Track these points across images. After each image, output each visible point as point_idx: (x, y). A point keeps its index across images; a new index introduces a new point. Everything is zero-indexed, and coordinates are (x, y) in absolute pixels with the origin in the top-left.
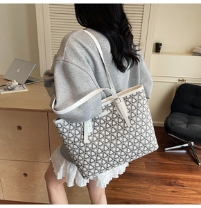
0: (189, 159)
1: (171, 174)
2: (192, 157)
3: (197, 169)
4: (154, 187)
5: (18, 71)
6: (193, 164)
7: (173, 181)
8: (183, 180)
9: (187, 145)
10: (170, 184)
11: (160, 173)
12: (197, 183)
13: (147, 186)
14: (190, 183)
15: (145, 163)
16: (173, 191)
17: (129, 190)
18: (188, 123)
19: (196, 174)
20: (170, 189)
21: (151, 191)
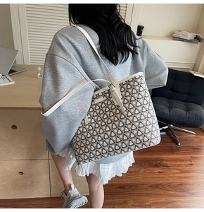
0: (170, 140)
1: (156, 156)
2: (172, 138)
3: (178, 150)
4: (143, 170)
6: (174, 145)
7: (159, 162)
8: (167, 160)
9: (167, 127)
10: (156, 166)
11: (147, 157)
12: (179, 163)
13: (137, 170)
14: (173, 163)
16: (160, 172)
18: (170, 108)
19: (177, 154)
20: (157, 170)
21: (141, 174)
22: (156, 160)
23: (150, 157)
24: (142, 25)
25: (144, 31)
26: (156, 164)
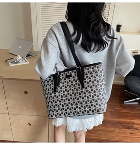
1: (129, 121)
4: (117, 130)
7: (131, 125)
8: (137, 124)
10: (128, 128)
11: (121, 120)
13: (113, 129)
15: (110, 112)
16: (131, 133)
17: (101, 132)
20: (129, 131)
21: (116, 133)
22: (129, 123)
23: (123, 120)
26: (128, 127)
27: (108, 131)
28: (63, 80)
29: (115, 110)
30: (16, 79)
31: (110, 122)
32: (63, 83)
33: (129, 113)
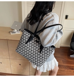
4: (66, 70)
5: (16, 26)
11: (68, 65)
13: (64, 70)
15: (62, 61)
20: (73, 71)
21: (66, 72)
23: (70, 65)
24: (68, 15)
25: (68, 17)
26: (72, 68)
27: (61, 70)
28: (33, 41)
29: (65, 60)
30: (14, 40)
31: (62, 66)
32: (32, 42)
33: (72, 61)
